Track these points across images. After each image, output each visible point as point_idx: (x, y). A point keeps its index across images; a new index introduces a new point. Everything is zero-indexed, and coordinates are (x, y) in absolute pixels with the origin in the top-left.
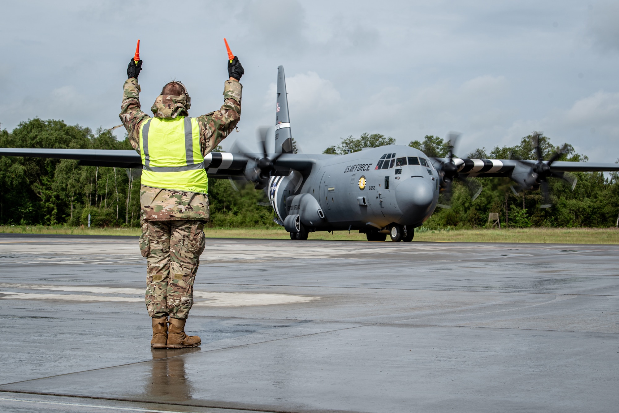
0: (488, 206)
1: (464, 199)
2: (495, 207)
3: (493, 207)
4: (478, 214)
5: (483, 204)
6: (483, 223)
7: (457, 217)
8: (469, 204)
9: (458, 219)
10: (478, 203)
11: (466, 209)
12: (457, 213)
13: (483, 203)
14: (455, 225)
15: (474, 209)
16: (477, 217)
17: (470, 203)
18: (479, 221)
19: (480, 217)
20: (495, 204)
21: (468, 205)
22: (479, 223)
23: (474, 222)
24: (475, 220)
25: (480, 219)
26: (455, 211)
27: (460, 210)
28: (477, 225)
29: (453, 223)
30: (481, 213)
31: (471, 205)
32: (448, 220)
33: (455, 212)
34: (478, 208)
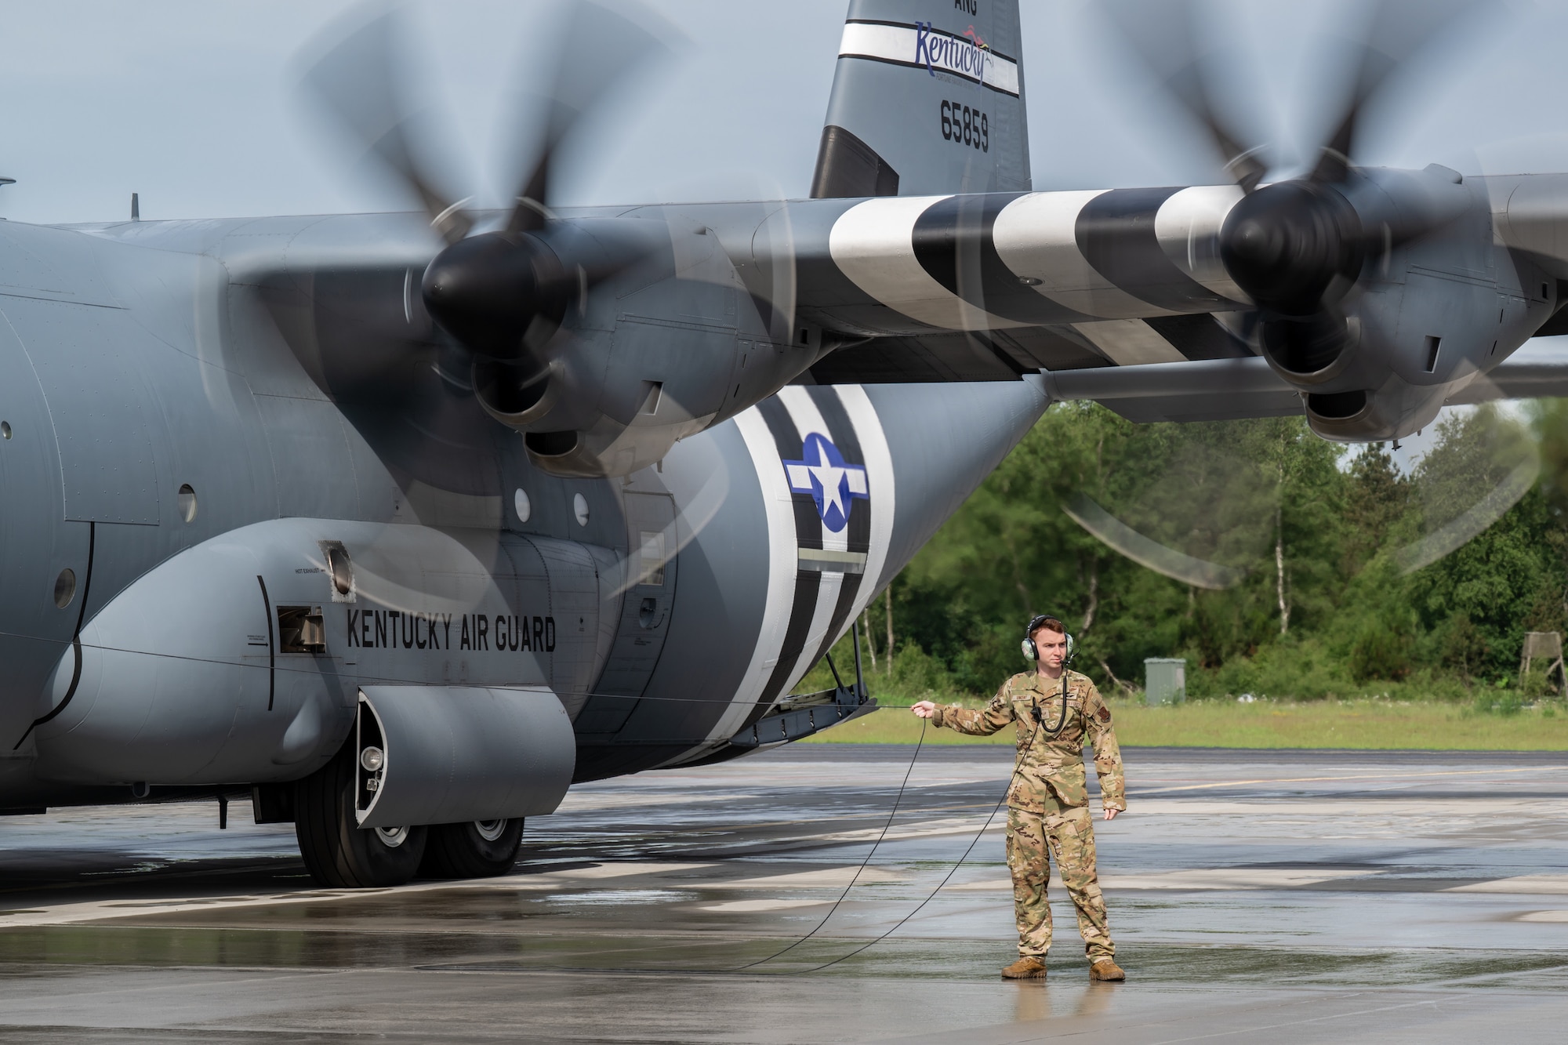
0: (1519, 607)
1: (1423, 581)
2: (1544, 608)
3: (1534, 608)
4: (1478, 636)
5: (1500, 601)
6: (1496, 669)
7: (1400, 649)
8: (1441, 599)
9: (1404, 655)
10: (1481, 597)
11: (1429, 620)
12: (1400, 635)
13: (1500, 595)
14: (1397, 677)
15: (1467, 620)
16: (1475, 647)
17: (1449, 596)
18: (1483, 663)
19: (1486, 649)
20: (1544, 598)
21: (1441, 604)
22: (1483, 668)
23: (1465, 666)
24: (1469, 660)
25: (1489, 654)
26: (1394, 625)
27: (1410, 624)
28: (1476, 675)
29: (1389, 669)
30: (1490, 634)
31: (1451, 603)
32: (1370, 659)
33: (1391, 629)
34: (1482, 615)
